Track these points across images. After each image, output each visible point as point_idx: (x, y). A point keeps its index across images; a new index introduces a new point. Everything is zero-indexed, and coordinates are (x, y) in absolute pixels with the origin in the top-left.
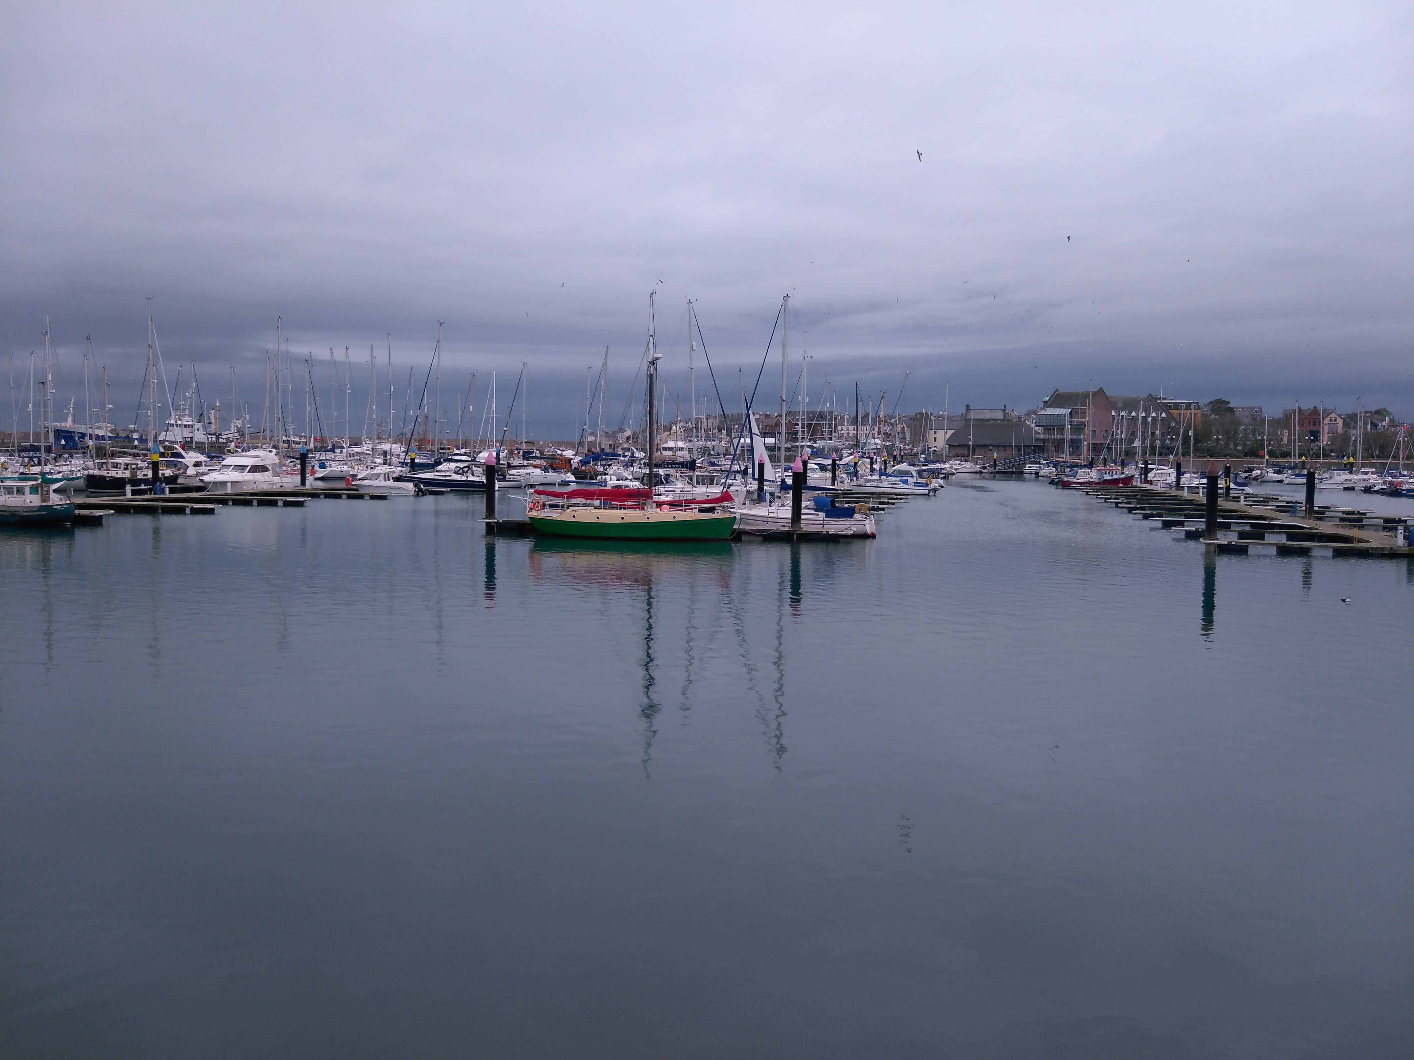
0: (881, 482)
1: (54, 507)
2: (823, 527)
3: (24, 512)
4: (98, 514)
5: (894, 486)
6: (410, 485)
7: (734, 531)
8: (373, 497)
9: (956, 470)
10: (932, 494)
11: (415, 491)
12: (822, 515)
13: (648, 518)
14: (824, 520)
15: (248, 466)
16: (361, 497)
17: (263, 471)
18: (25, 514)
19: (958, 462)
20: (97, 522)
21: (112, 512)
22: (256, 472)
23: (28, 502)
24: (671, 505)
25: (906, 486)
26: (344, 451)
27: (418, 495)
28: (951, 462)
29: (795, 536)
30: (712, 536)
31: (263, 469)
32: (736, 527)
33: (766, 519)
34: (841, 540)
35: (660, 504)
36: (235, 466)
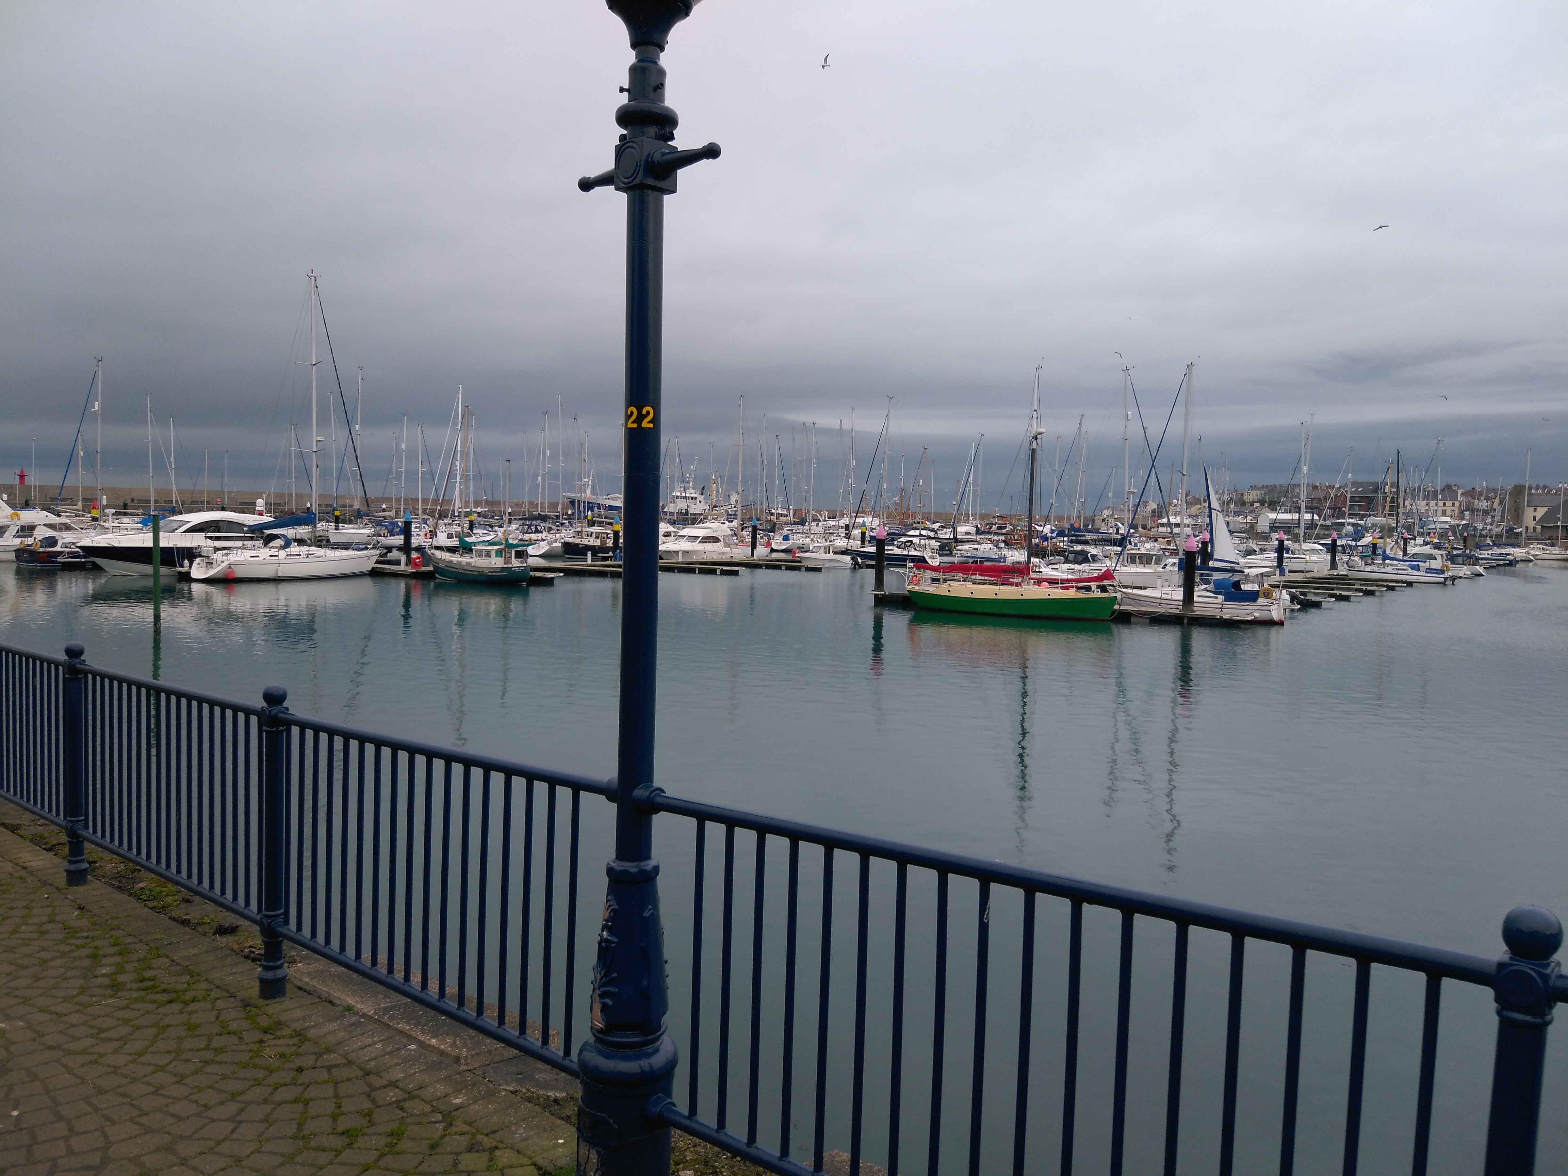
0: (1384, 567)
1: (513, 569)
2: (1222, 611)
3: (489, 572)
4: (549, 576)
5: (1400, 572)
6: (848, 558)
7: (1114, 611)
8: (808, 569)
9: (1533, 556)
10: (1449, 582)
11: (852, 564)
12: (1221, 598)
13: (1022, 595)
14: (1222, 604)
15: (699, 537)
16: (797, 569)
17: (714, 542)
18: (490, 574)
19: (1541, 546)
20: (550, 582)
21: (562, 574)
22: (706, 542)
23: (493, 563)
24: (1050, 583)
25: (1415, 572)
26: (820, 524)
27: (855, 568)
28: (1532, 546)
29: (1186, 619)
30: (1090, 616)
31: (715, 540)
32: (1116, 607)
33: (1158, 601)
34: (1242, 626)
35: (1039, 582)
36: (689, 536)
